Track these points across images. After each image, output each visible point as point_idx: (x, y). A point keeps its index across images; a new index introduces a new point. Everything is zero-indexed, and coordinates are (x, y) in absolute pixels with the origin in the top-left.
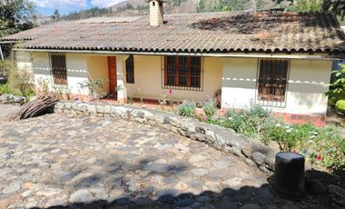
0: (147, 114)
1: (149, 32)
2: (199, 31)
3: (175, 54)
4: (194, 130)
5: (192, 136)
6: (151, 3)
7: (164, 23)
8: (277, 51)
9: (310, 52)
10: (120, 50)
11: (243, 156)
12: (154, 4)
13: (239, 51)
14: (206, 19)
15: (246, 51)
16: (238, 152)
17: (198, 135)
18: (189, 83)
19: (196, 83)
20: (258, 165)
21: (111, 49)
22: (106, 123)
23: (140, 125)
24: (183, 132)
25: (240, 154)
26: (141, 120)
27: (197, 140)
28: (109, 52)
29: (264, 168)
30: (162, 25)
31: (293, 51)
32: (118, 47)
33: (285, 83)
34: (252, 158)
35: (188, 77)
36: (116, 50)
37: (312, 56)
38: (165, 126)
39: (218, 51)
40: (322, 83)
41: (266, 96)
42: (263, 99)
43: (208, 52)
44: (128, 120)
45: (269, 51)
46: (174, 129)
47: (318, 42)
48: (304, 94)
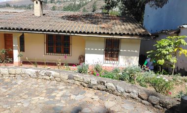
0: (53, 73)
1: (35, 20)
2: (68, 21)
3: (57, 33)
4: (96, 83)
5: (94, 87)
6: (35, 2)
7: (44, 15)
8: (116, 34)
9: (132, 35)
10: (17, 29)
11: (139, 99)
12: (37, 2)
13: (96, 33)
14: (69, 15)
15: (100, 33)
16: (136, 96)
17: (100, 86)
18: (63, 51)
19: (67, 51)
20: (153, 105)
21: (10, 29)
22: (20, 82)
23: (48, 82)
24: (85, 85)
25: (137, 98)
26: (48, 78)
27: (98, 89)
28: (9, 31)
29: (159, 106)
30: (42, 16)
31: (124, 34)
32: (15, 27)
33: (118, 51)
34: (148, 100)
35: (62, 48)
36: (14, 29)
37: (132, 37)
38: (70, 81)
39: (84, 33)
40: (136, 51)
41: (109, 58)
42: (107, 60)
43: (78, 33)
44: (37, 78)
45: (112, 34)
46: (78, 83)
47: (134, 30)
48: (127, 57)
